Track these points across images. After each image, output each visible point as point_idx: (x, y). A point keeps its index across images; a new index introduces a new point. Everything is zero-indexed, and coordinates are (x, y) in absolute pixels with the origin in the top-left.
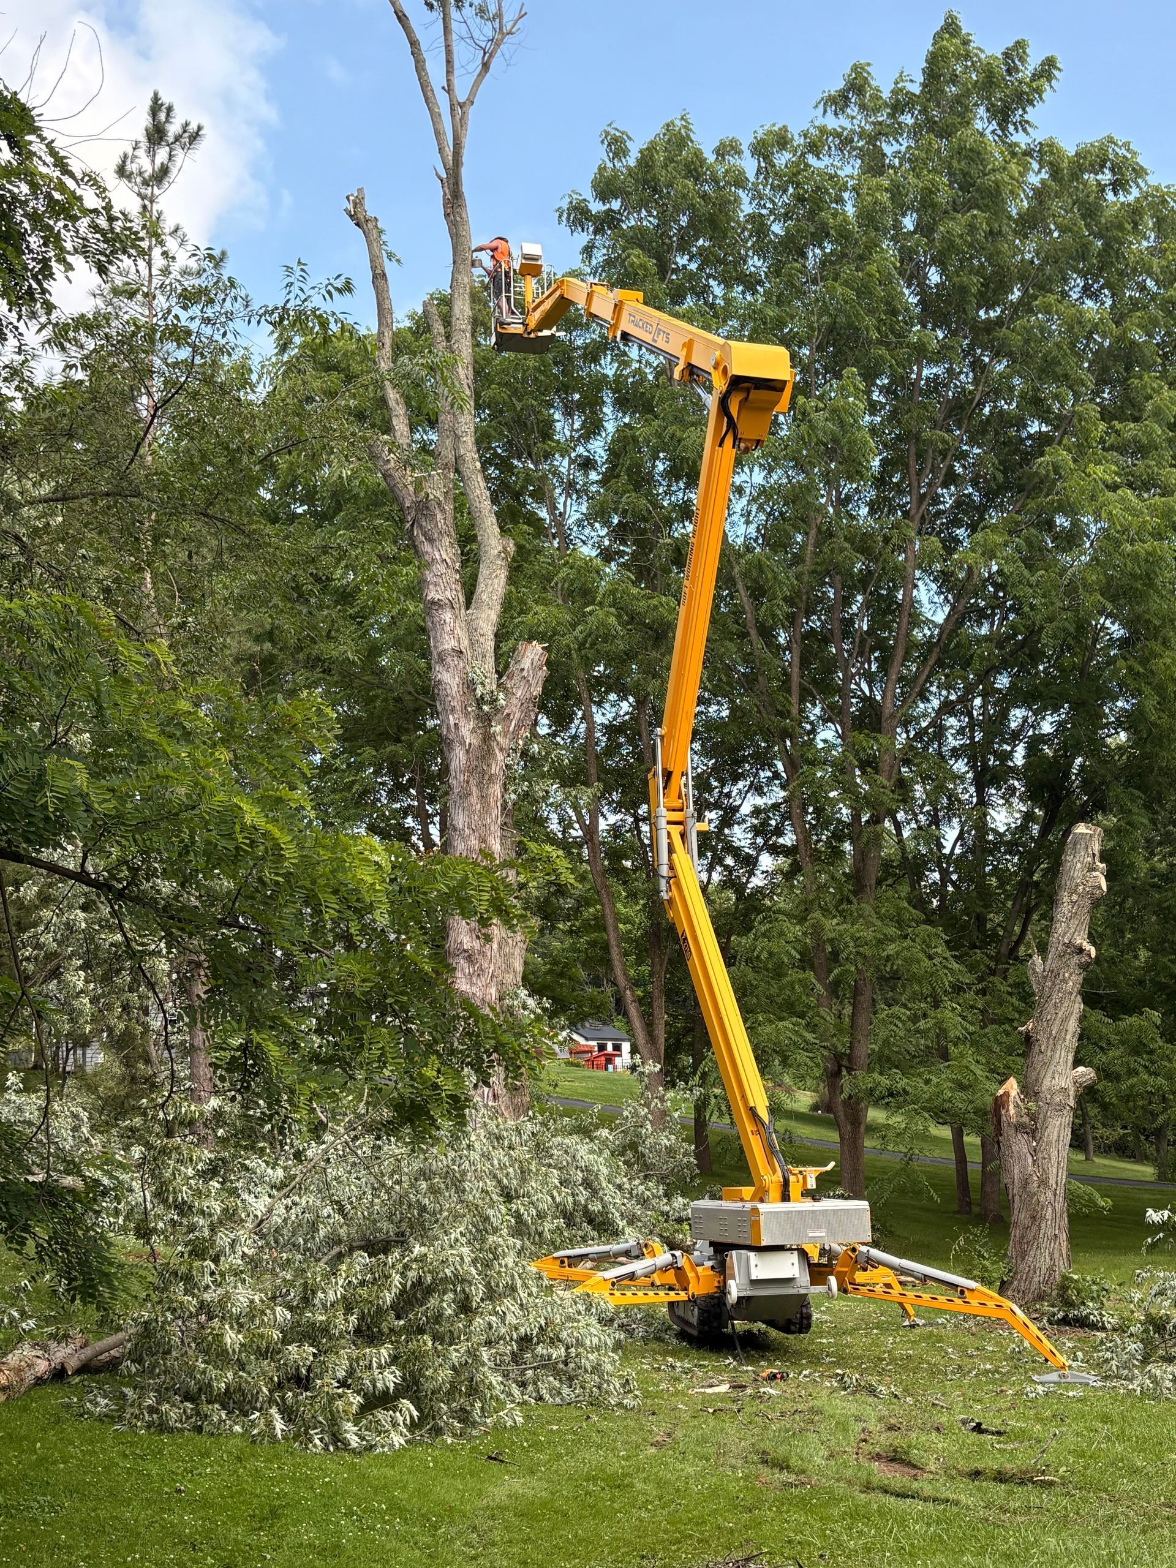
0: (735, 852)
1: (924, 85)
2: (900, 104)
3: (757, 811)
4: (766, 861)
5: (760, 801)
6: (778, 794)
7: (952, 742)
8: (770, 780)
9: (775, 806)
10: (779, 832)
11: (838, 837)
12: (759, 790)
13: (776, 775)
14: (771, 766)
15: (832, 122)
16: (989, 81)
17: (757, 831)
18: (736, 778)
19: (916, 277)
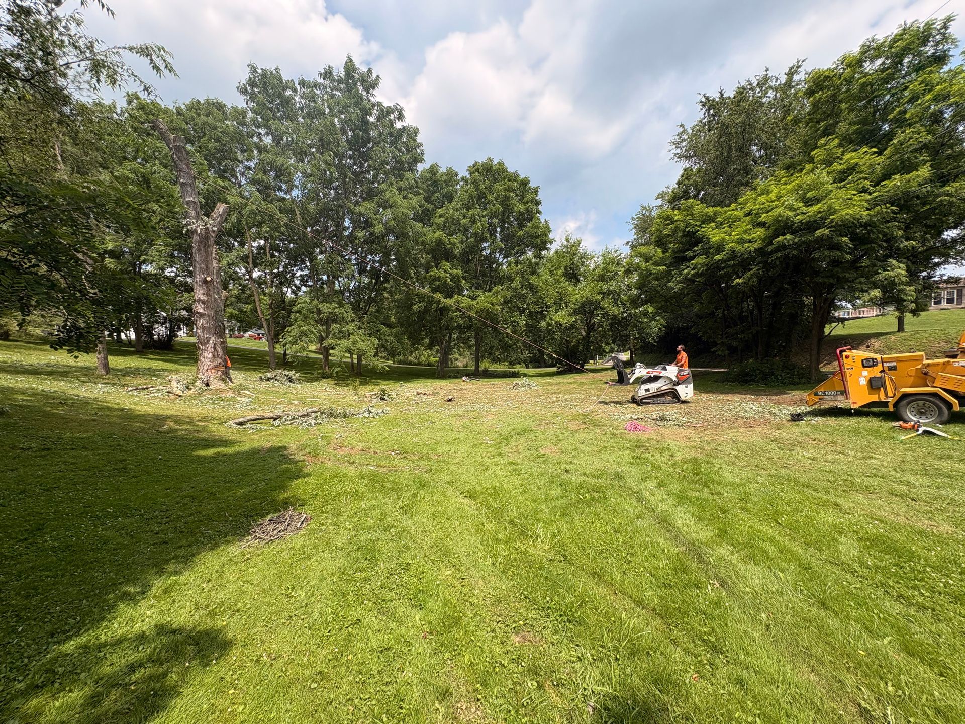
0: (295, 285)
1: (345, 75)
2: (340, 81)
3: (301, 276)
4: (304, 288)
5: (302, 273)
6: (306, 272)
7: (354, 262)
8: (305, 268)
9: (306, 275)
10: (307, 281)
11: (323, 283)
12: (301, 270)
13: (306, 266)
14: (305, 264)
15: (322, 81)
16: (363, 81)
17: (301, 280)
18: (295, 266)
19: (344, 132)
